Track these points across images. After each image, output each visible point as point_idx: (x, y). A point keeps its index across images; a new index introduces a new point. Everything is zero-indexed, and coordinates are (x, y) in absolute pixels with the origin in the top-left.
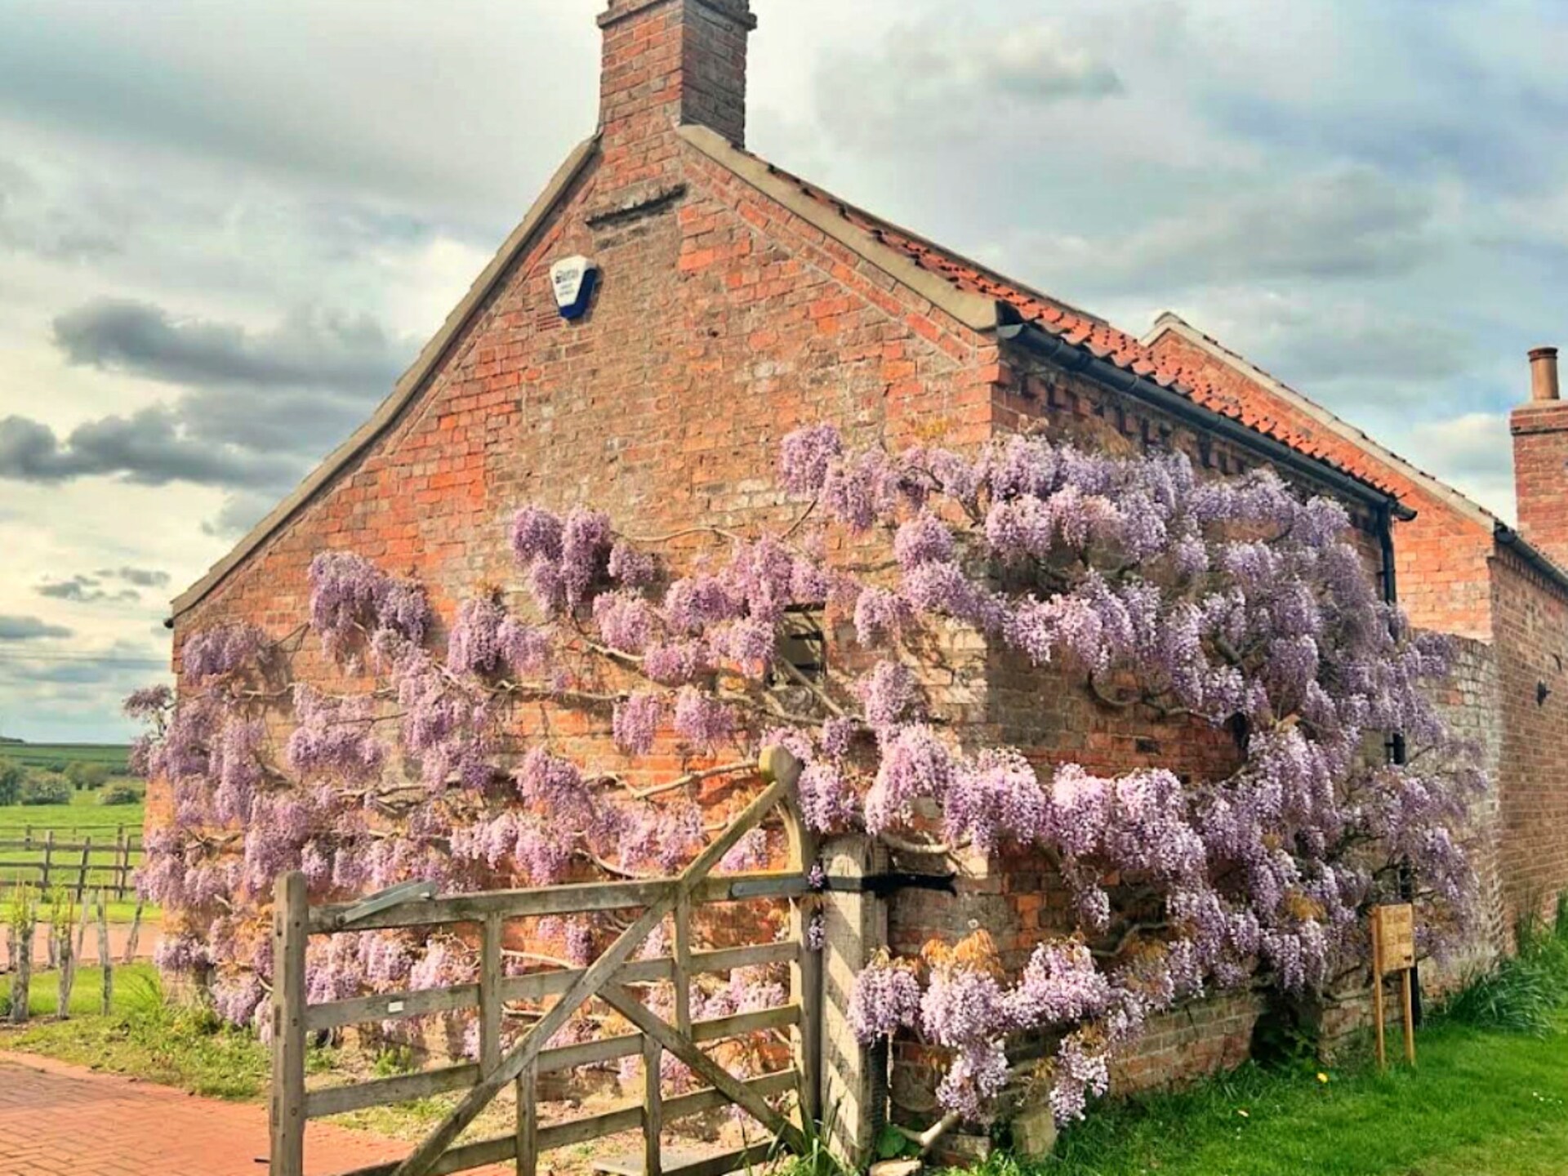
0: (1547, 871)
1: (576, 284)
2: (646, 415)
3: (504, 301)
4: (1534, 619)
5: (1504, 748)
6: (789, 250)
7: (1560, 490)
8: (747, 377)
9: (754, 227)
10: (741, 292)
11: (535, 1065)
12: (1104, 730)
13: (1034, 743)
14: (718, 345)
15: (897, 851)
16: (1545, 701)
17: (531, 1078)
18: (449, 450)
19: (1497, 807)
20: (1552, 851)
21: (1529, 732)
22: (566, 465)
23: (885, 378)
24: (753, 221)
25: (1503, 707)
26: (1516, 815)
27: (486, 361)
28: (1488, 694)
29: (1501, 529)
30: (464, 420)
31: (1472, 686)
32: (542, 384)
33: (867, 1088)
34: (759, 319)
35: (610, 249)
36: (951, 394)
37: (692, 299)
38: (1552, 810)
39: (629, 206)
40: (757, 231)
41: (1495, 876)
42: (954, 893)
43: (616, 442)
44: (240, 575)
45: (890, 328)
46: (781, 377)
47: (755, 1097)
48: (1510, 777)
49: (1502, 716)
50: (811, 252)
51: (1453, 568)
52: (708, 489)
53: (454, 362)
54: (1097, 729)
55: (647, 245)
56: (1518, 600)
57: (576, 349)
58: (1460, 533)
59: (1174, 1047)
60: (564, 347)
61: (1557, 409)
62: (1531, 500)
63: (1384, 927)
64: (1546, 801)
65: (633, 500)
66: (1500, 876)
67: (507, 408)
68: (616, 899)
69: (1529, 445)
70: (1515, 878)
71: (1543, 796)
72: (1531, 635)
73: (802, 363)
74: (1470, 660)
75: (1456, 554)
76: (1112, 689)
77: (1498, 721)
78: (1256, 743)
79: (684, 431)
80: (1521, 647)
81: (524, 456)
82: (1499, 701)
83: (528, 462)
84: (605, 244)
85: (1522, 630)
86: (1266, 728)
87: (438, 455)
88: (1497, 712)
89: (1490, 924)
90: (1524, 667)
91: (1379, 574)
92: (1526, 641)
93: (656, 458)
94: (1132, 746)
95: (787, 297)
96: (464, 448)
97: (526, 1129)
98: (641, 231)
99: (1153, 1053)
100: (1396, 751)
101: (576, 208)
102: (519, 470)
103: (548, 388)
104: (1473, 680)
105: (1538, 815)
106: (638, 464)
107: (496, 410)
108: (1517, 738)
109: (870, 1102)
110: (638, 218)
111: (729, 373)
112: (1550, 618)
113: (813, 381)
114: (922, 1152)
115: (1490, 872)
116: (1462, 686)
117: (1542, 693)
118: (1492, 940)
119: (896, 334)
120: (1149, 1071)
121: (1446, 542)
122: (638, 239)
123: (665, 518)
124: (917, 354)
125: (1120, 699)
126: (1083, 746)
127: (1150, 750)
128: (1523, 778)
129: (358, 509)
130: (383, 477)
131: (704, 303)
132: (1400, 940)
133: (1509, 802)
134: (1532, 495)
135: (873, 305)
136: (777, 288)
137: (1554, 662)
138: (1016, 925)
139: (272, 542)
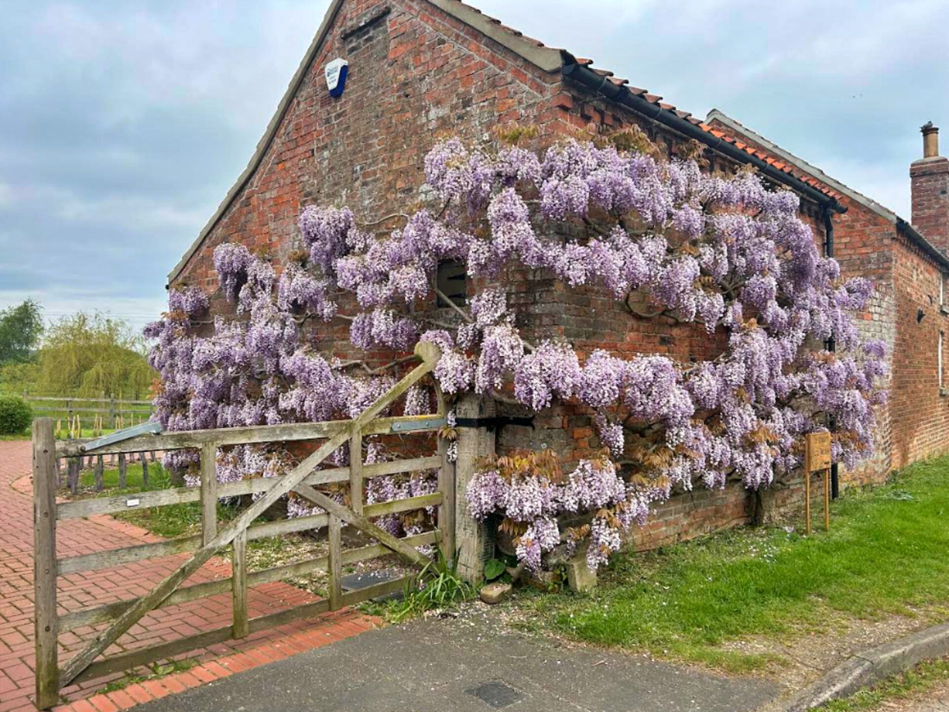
0: (918, 411)
1: (337, 75)
2: (373, 150)
3: (304, 93)
4: (918, 275)
5: (896, 345)
6: (446, 38)
7: (937, 206)
8: (424, 120)
9: (427, 26)
10: (421, 68)
11: (244, 535)
12: (638, 330)
13: (587, 338)
14: (409, 103)
15: (501, 403)
16: (922, 320)
17: (242, 543)
18: (282, 182)
19: (890, 377)
20: (922, 401)
21: (912, 337)
22: (336, 184)
23: (498, 111)
24: (427, 22)
25: (896, 322)
26: (902, 382)
27: (297, 129)
28: (888, 315)
29: (900, 221)
30: (288, 165)
31: (878, 310)
32: (323, 139)
33: (480, 541)
34: (430, 83)
35: (355, 52)
36: (535, 116)
37: (395, 76)
38: (922, 380)
39: (362, 24)
40: (429, 29)
41: (887, 414)
42: (534, 428)
43: (358, 168)
44: (195, 260)
45: (501, 78)
46: (442, 118)
47: (410, 548)
48: (899, 361)
49: (896, 327)
50: (458, 36)
51: (872, 245)
52: (404, 192)
53: (282, 131)
54: (632, 330)
55: (373, 46)
56: (909, 264)
57: (339, 116)
58: (876, 225)
59: (682, 514)
60: (334, 115)
61: (938, 161)
62: (919, 213)
63: (812, 445)
64: (920, 375)
65: (367, 202)
66: (890, 415)
67: (308, 155)
68: (305, 434)
69: (921, 182)
70: (899, 415)
71: (917, 371)
72: (915, 283)
73: (453, 108)
74: (878, 295)
75: (873, 237)
76: (644, 306)
77: (893, 330)
78: (735, 338)
79: (391, 157)
80: (909, 290)
81: (316, 182)
82: (894, 319)
83: (318, 184)
84: (353, 50)
85: (911, 281)
86: (740, 329)
87: (277, 185)
88: (894, 325)
89: (883, 442)
90: (910, 300)
91: (824, 245)
92: (912, 287)
93: (378, 176)
94: (657, 340)
95: (445, 67)
96: (288, 181)
97: (238, 574)
98: (370, 39)
99: (666, 518)
100: (830, 346)
101: (337, 31)
102: (314, 189)
103: (327, 140)
104: (879, 306)
105: (914, 382)
106: (369, 179)
107: (303, 156)
108: (904, 340)
109: (483, 550)
110: (368, 32)
111: (415, 119)
112: (927, 275)
113: (459, 118)
114: (512, 580)
115: (885, 412)
116: (872, 310)
117: (920, 316)
118: (883, 450)
119: (503, 82)
120: (664, 529)
121: (867, 231)
122: (368, 44)
123: (383, 211)
124: (516, 93)
125: (649, 312)
126: (622, 340)
127: (669, 343)
128: (907, 362)
129: (243, 219)
130: (254, 201)
131: (402, 77)
132: (822, 453)
133: (899, 374)
134: (921, 210)
135: (492, 65)
136: (440, 62)
137: (928, 299)
138: (572, 446)
139: (207, 241)
